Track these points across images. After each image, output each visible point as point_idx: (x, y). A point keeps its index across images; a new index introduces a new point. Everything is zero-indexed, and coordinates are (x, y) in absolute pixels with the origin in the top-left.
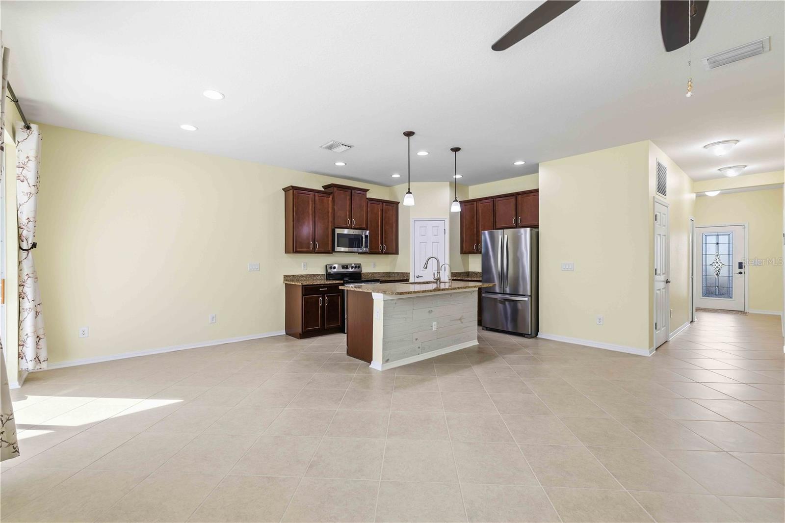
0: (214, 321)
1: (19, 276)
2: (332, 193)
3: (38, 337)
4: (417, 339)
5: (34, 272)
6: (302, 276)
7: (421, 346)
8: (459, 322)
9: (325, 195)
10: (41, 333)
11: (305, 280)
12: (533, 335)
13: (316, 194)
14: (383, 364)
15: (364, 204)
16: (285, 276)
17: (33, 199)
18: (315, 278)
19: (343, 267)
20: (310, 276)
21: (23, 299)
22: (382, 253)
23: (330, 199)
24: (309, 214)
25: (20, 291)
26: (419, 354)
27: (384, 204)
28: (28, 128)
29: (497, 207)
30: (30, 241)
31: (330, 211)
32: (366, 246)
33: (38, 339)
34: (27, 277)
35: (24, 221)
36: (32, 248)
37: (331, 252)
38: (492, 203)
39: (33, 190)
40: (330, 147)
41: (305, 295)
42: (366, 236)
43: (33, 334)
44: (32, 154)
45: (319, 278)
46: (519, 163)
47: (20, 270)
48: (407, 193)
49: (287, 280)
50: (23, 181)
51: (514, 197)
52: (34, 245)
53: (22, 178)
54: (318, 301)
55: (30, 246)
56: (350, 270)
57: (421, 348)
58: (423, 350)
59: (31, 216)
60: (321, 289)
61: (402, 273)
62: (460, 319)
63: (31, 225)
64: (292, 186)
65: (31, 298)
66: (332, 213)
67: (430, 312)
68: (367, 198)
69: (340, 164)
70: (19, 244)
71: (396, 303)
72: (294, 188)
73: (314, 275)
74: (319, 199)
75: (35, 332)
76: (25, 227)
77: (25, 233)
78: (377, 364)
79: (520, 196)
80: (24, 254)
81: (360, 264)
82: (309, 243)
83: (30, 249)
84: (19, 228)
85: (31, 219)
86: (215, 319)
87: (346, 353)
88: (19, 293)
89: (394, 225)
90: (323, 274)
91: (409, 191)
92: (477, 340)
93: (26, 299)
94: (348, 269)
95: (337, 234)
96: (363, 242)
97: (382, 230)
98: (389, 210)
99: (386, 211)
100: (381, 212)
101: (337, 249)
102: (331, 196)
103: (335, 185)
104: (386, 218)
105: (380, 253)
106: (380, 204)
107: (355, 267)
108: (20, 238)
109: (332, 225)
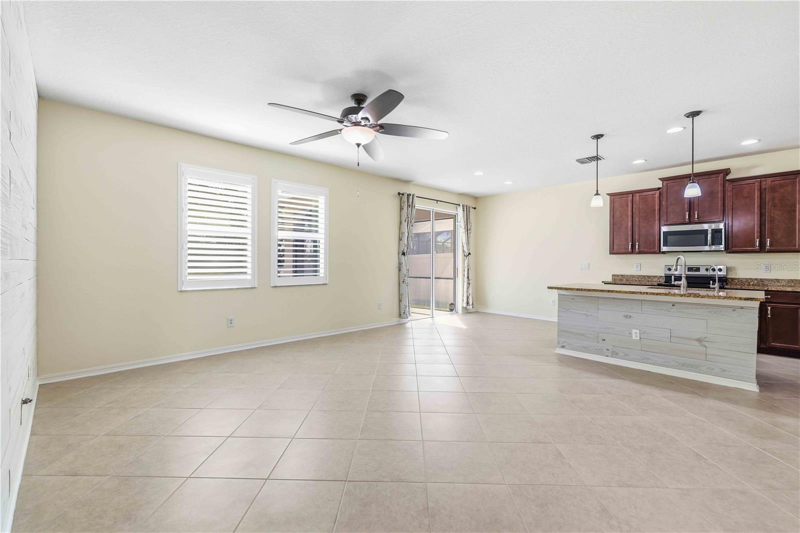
1: (463, 266)
4: (604, 340)
6: (632, 276)
9: (650, 193)
13: (636, 194)
14: (557, 347)
16: (615, 275)
18: (649, 279)
19: (690, 269)
20: (644, 276)
22: (761, 251)
26: (607, 356)
27: (769, 179)
28: (459, 205)
32: (717, 243)
36: (468, 255)
37: (658, 252)
42: (718, 231)
45: (656, 279)
49: (615, 279)
57: (611, 351)
58: (615, 354)
66: (659, 209)
67: (627, 317)
68: (727, 180)
70: (464, 254)
72: (609, 195)
73: (649, 277)
80: (465, 258)
82: (627, 244)
84: (463, 247)
86: (554, 302)
90: (662, 276)
91: (597, 193)
92: (755, 385)
94: (699, 271)
95: (663, 232)
96: (709, 239)
97: (763, 218)
98: (781, 186)
99: (773, 189)
100: (759, 193)
101: (664, 249)
102: (658, 192)
103: (662, 180)
104: (773, 199)
105: (757, 250)
106: (759, 182)
107: (714, 270)
108: (464, 251)
109: (659, 223)
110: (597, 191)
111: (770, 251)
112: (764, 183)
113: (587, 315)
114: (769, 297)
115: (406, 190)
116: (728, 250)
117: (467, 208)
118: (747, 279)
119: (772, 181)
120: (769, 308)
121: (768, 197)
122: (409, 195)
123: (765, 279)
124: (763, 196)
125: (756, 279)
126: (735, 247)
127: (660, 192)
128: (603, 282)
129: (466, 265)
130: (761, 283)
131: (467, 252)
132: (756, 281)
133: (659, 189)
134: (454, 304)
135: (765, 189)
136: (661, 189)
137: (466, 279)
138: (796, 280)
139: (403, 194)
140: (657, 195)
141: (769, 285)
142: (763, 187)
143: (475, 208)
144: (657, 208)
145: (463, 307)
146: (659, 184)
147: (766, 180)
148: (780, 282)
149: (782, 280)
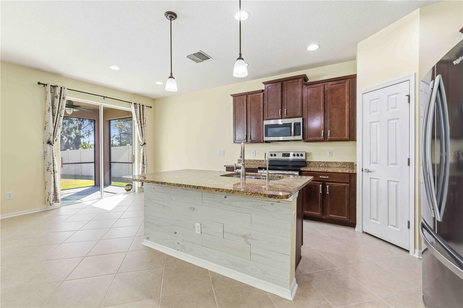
4: (176, 233)
9: (257, 94)
11: (252, 164)
13: (249, 95)
15: (300, 91)
16: (239, 160)
18: (260, 163)
19: (284, 155)
20: (257, 161)
22: (326, 140)
24: (244, 112)
26: (178, 250)
32: (298, 134)
36: (144, 144)
42: (297, 124)
52: (145, 144)
56: (291, 157)
67: (191, 209)
68: (305, 84)
71: (154, 188)
72: (232, 96)
73: (260, 161)
82: (244, 136)
94: (289, 156)
95: (265, 125)
96: (292, 131)
97: (326, 114)
98: (337, 89)
99: (332, 91)
100: (323, 94)
101: (266, 139)
102: (262, 94)
103: (265, 83)
104: (332, 99)
105: (322, 140)
106: (323, 85)
107: (298, 155)
108: (139, 141)
109: (263, 118)
110: (171, 74)
111: (330, 140)
112: (326, 86)
113: (164, 206)
114: (328, 177)
115: (50, 81)
116: (305, 139)
117: (140, 107)
118: (318, 162)
119: (331, 85)
120: (328, 186)
121: (329, 97)
122: (54, 87)
123: (329, 162)
124: (326, 97)
125: (323, 162)
126: (309, 138)
127: (263, 93)
128: (225, 166)
129: (142, 153)
130: (326, 165)
131: (142, 142)
132: (323, 164)
133: (263, 91)
134: (131, 185)
135: (327, 91)
136: (264, 91)
137: (141, 164)
138: (347, 162)
139: (46, 85)
140: (262, 96)
141: (331, 166)
142: (326, 89)
143: (151, 107)
144: (262, 106)
145: (138, 187)
146: (263, 87)
147: (327, 84)
148: (337, 164)
149: (339, 162)
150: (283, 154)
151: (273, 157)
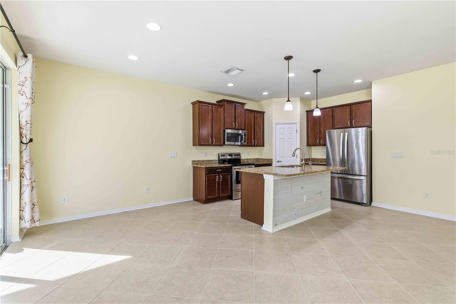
0: (148, 192)
1: (21, 162)
2: (223, 105)
3: (33, 204)
4: (294, 208)
5: (31, 159)
6: (203, 161)
7: (296, 213)
8: (320, 195)
9: (219, 107)
10: (35, 201)
11: (205, 164)
12: (368, 204)
13: (213, 106)
14: (273, 227)
15: (243, 113)
16: (193, 161)
17: (29, 108)
18: (212, 163)
20: (209, 161)
21: (23, 178)
22: (254, 146)
23: (222, 109)
24: (209, 120)
25: (21, 172)
26: (295, 219)
27: (255, 113)
28: (26, 56)
29: (335, 114)
30: (28, 137)
31: (222, 117)
32: (245, 141)
33: (33, 206)
34: (26, 163)
35: (23, 123)
36: (29, 142)
37: (223, 145)
38: (331, 111)
39: (30, 101)
40: (228, 72)
41: (207, 174)
42: (245, 135)
43: (29, 202)
44: (29, 76)
45: (214, 162)
46: (358, 81)
47: (21, 157)
48: (287, 101)
49: (194, 164)
50: (22, 95)
51: (349, 107)
52: (31, 140)
53: (22, 93)
54: (215, 178)
55: (28, 141)
56: (234, 157)
57: (296, 215)
58: (299, 216)
59: (28, 119)
60: (217, 170)
61: (267, 159)
62: (320, 193)
63: (28, 126)
64: (198, 101)
65: (28, 178)
66: (223, 119)
67: (302, 188)
68: (245, 109)
69: (231, 85)
70: (21, 139)
71: (281, 182)
72: (199, 102)
73: (211, 161)
74: (215, 109)
75: (31, 201)
76: (24, 128)
77: (24, 132)
78: (268, 226)
79: (353, 105)
80: (24, 146)
81: (240, 153)
82: (209, 139)
83: (28, 143)
84: (20, 128)
85: (29, 122)
86: (148, 190)
87: (240, 216)
88: (21, 173)
89: (262, 127)
90: (217, 160)
92: (330, 208)
93: (25, 177)
95: (227, 133)
101: (226, 143)
102: (223, 107)
107: (237, 155)
108: (21, 135)
109: (224, 127)
111: (256, 146)
125: (246, 159)
126: (248, 144)
149: (252, 159)
150: (229, 154)
151: (223, 157)
